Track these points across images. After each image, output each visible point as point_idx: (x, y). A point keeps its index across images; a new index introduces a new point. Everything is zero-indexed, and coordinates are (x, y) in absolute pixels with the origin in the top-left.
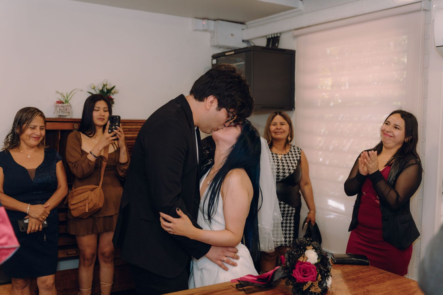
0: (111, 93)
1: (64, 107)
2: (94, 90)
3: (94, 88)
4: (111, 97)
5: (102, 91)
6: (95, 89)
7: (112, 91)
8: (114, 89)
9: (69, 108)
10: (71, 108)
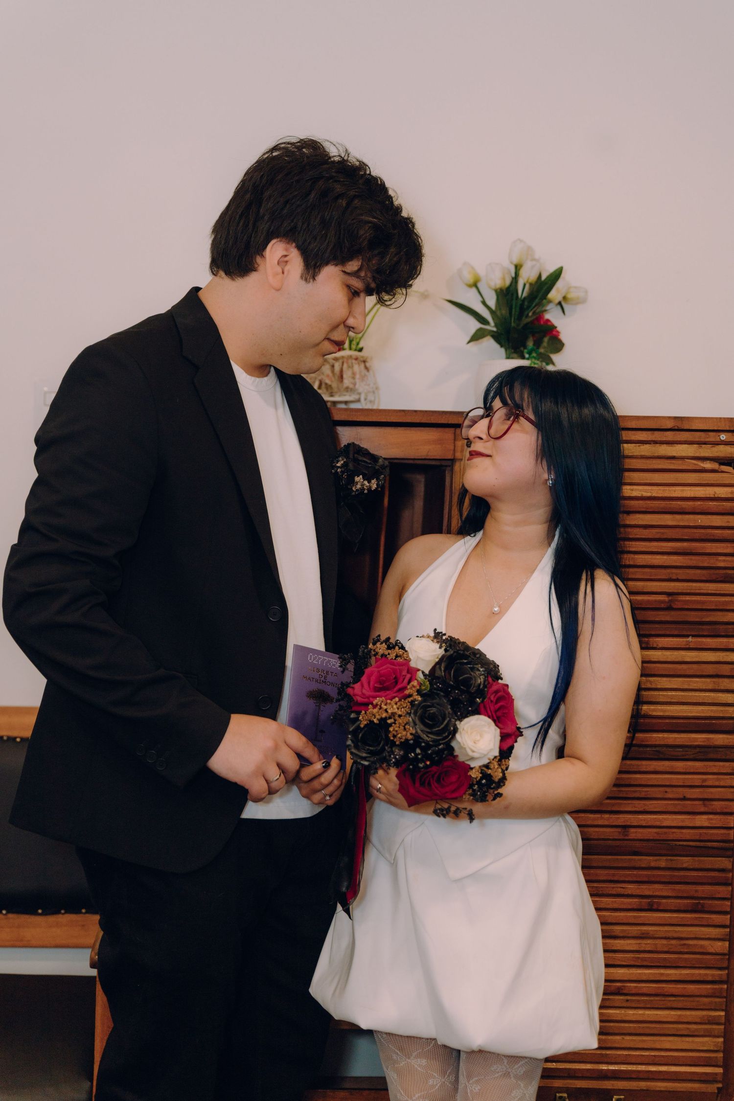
0: (550, 302)
1: (333, 366)
2: (474, 290)
3: (475, 285)
4: (548, 321)
5: (507, 294)
6: (479, 285)
7: (554, 295)
8: (559, 284)
9: (356, 368)
10: (367, 368)
